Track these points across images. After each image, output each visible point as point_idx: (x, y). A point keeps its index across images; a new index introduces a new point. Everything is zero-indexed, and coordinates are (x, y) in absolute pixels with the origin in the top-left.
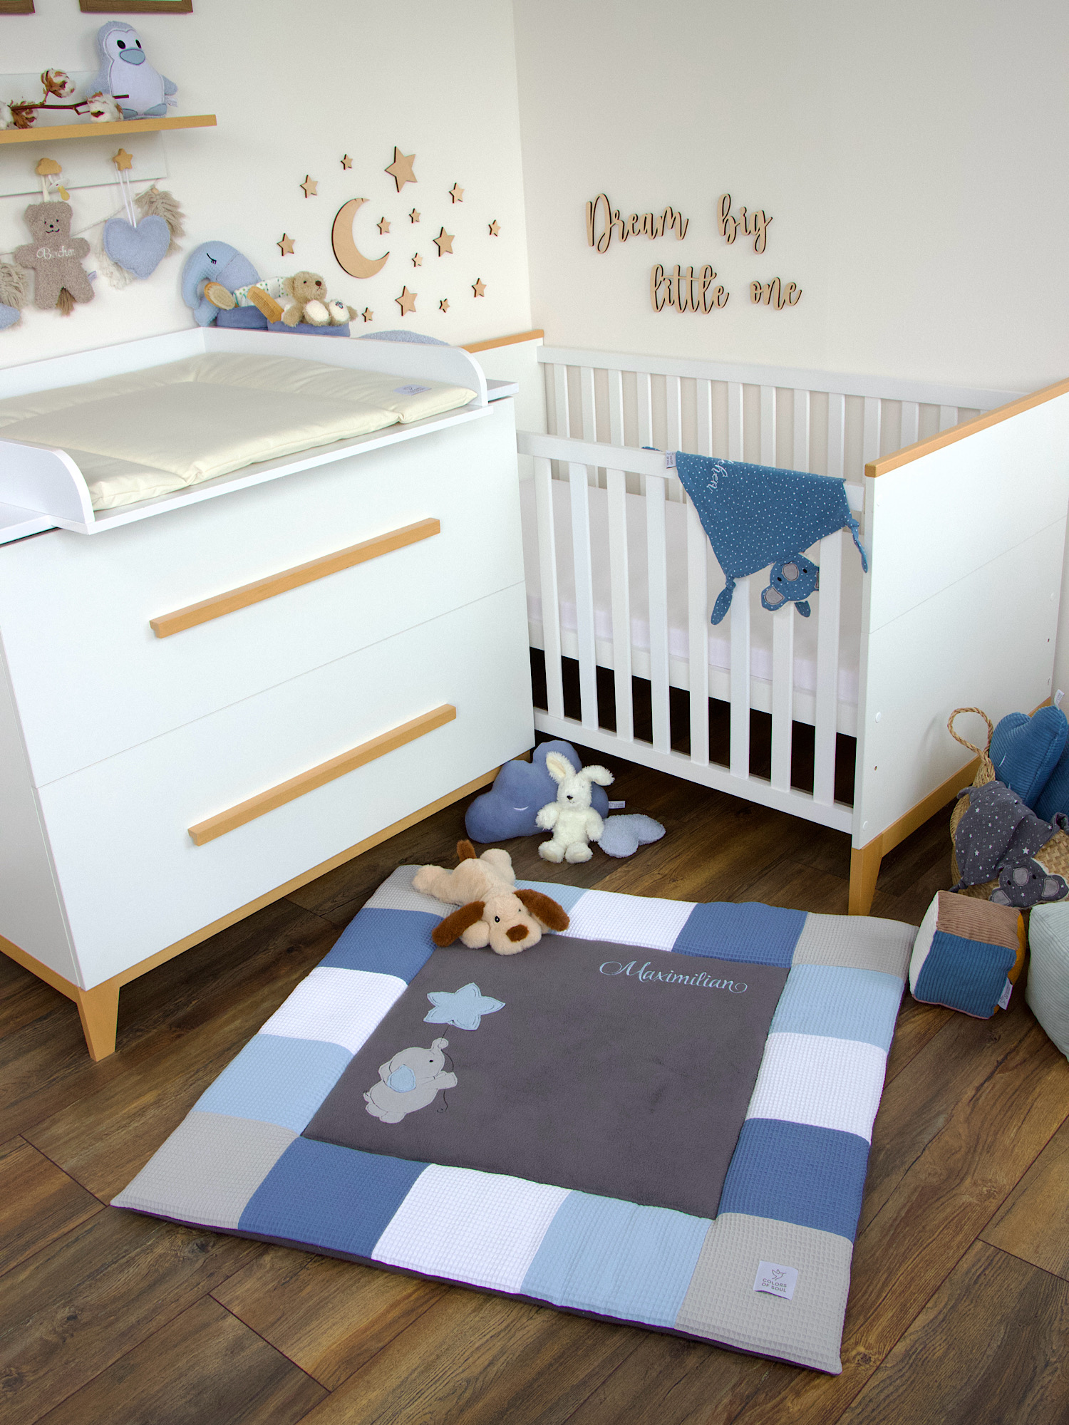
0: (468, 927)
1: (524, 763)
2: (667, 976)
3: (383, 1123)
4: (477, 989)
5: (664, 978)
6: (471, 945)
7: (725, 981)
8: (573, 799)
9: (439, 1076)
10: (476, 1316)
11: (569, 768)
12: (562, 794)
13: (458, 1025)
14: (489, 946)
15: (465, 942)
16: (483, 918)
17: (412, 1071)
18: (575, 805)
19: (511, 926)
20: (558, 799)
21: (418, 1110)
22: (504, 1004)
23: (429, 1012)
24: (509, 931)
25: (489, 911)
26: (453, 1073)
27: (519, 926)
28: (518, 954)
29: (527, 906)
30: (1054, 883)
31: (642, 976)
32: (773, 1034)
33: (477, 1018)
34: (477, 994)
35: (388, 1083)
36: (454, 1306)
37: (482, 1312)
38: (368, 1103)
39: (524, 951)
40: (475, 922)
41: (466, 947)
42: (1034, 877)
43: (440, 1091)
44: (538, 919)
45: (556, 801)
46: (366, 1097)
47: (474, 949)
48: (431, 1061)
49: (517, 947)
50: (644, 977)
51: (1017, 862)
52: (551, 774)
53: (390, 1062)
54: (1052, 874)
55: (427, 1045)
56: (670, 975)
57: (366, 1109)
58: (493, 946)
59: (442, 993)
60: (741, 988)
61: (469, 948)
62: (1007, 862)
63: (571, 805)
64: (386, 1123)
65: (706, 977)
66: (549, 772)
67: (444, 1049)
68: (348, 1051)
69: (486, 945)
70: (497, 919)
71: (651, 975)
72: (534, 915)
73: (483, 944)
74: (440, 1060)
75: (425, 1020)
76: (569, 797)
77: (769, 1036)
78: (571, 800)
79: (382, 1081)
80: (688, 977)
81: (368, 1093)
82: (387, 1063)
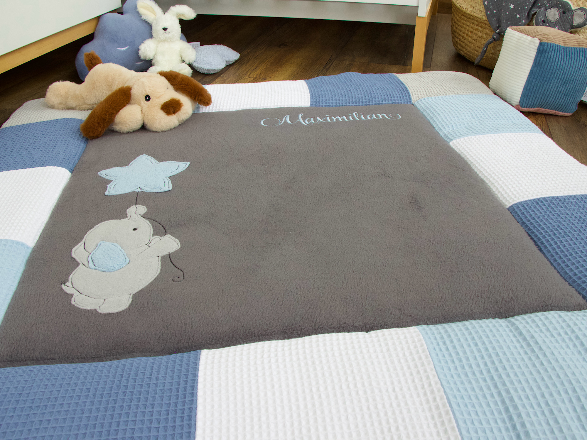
0: (119, 111)
1: (116, 15)
3: (105, 315)
4: (151, 158)
6: (125, 129)
8: (168, 30)
9: (152, 243)
11: (158, 10)
12: (157, 29)
13: (148, 190)
14: (144, 128)
15: (117, 128)
16: (131, 102)
17: (116, 244)
18: (170, 35)
19: (164, 102)
20: (153, 35)
21: (147, 287)
22: (188, 163)
23: (108, 186)
24: (162, 106)
25: (137, 92)
26: (169, 236)
27: (171, 100)
28: (174, 128)
29: (172, 85)
30: (582, 13)
32: (454, 141)
33: (166, 180)
35: (90, 265)
38: (72, 295)
39: (180, 125)
40: (125, 106)
42: (564, 13)
43: (163, 257)
44: (185, 96)
45: (151, 36)
46: (67, 288)
47: (128, 133)
48: (135, 229)
49: (173, 120)
51: (548, 5)
52: (144, 17)
53: (82, 243)
54: (577, 8)
55: (122, 215)
58: (149, 125)
59: (113, 168)
61: (123, 133)
62: (539, 7)
63: (167, 35)
64: (109, 314)
66: (141, 16)
67: (144, 214)
68: (23, 245)
69: (140, 126)
70: (148, 98)
72: (180, 92)
73: (138, 125)
74: (146, 227)
75: (106, 193)
76: (165, 29)
78: (166, 31)
79: (81, 265)
81: (67, 284)
82: (80, 244)
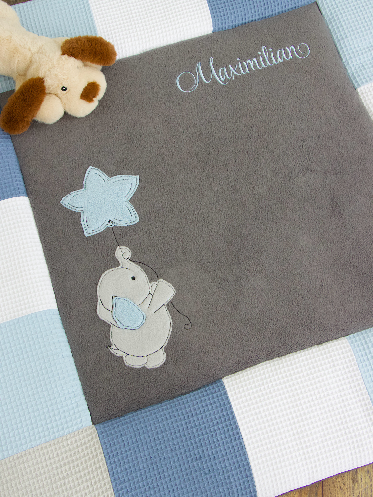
0: (38, 107)
2: (238, 66)
3: (154, 370)
4: (99, 172)
5: (238, 71)
6: (50, 122)
7: (287, 48)
9: (153, 290)
10: (359, 487)
13: (119, 223)
15: (43, 121)
16: (47, 91)
19: (83, 89)
22: (137, 177)
23: (82, 222)
24: (81, 94)
25: (51, 84)
26: (161, 280)
27: (88, 85)
31: (220, 80)
32: (362, 88)
33: (129, 207)
34: (102, 175)
35: (120, 325)
36: (337, 490)
37: (360, 480)
38: (122, 357)
40: (42, 100)
41: (43, 125)
43: (168, 305)
44: (94, 65)
46: (115, 352)
48: (133, 278)
49: (95, 104)
50: (223, 80)
53: (99, 301)
56: (240, 64)
57: (127, 364)
59: (72, 193)
60: (305, 51)
65: (269, 52)
67: (131, 257)
69: (64, 115)
70: (64, 89)
71: (226, 73)
72: (89, 63)
74: (140, 273)
75: (86, 234)
77: (358, 90)
79: (112, 325)
80: (255, 59)
81: (112, 347)
82: (98, 303)
